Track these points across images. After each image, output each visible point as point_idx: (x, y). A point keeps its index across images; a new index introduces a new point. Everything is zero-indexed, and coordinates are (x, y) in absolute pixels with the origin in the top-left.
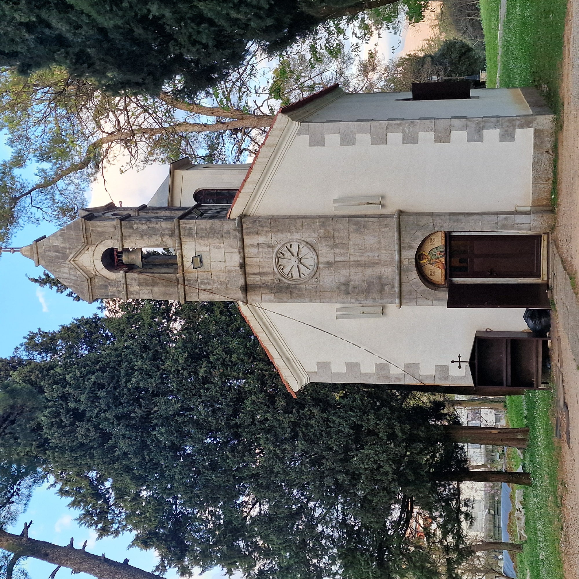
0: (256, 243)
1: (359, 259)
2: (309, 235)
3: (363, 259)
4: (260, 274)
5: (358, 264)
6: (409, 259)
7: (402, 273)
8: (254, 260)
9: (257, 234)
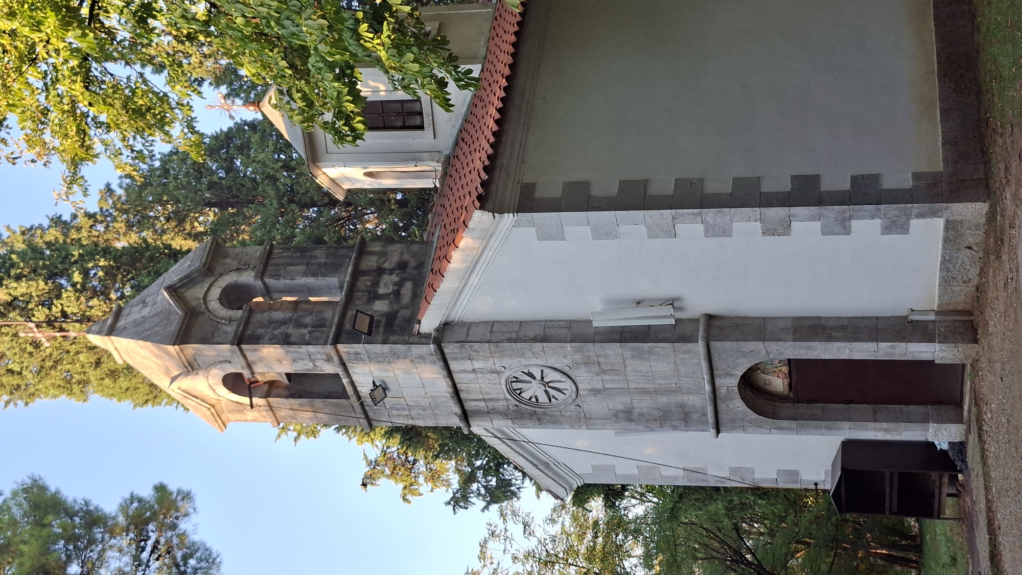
0: (470, 368)
1: (645, 386)
2: (557, 360)
3: (651, 386)
4: (484, 400)
5: (644, 391)
6: (728, 387)
7: (718, 401)
8: (470, 386)
9: (470, 359)
